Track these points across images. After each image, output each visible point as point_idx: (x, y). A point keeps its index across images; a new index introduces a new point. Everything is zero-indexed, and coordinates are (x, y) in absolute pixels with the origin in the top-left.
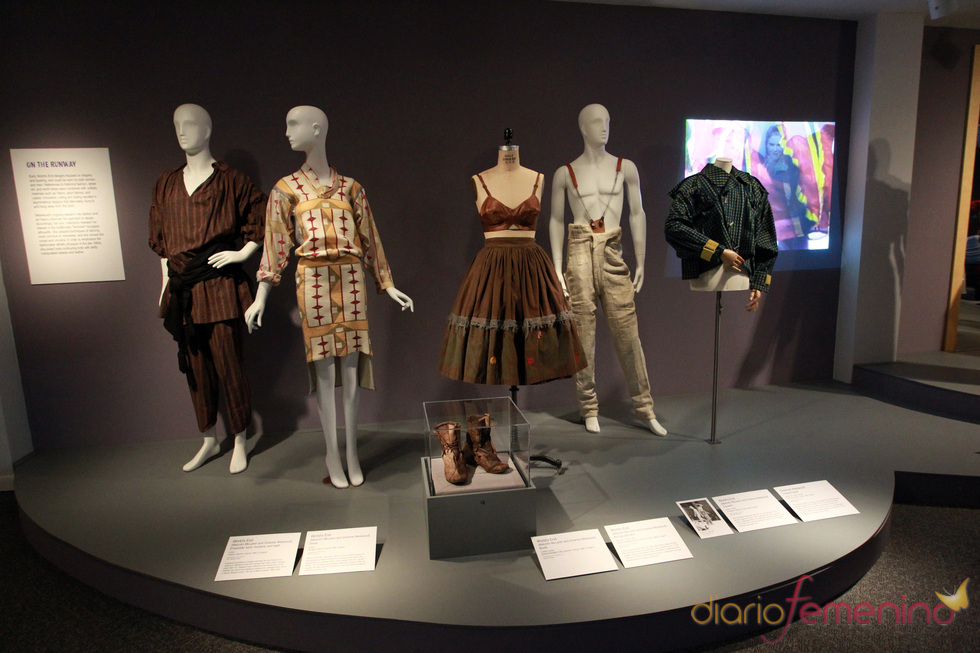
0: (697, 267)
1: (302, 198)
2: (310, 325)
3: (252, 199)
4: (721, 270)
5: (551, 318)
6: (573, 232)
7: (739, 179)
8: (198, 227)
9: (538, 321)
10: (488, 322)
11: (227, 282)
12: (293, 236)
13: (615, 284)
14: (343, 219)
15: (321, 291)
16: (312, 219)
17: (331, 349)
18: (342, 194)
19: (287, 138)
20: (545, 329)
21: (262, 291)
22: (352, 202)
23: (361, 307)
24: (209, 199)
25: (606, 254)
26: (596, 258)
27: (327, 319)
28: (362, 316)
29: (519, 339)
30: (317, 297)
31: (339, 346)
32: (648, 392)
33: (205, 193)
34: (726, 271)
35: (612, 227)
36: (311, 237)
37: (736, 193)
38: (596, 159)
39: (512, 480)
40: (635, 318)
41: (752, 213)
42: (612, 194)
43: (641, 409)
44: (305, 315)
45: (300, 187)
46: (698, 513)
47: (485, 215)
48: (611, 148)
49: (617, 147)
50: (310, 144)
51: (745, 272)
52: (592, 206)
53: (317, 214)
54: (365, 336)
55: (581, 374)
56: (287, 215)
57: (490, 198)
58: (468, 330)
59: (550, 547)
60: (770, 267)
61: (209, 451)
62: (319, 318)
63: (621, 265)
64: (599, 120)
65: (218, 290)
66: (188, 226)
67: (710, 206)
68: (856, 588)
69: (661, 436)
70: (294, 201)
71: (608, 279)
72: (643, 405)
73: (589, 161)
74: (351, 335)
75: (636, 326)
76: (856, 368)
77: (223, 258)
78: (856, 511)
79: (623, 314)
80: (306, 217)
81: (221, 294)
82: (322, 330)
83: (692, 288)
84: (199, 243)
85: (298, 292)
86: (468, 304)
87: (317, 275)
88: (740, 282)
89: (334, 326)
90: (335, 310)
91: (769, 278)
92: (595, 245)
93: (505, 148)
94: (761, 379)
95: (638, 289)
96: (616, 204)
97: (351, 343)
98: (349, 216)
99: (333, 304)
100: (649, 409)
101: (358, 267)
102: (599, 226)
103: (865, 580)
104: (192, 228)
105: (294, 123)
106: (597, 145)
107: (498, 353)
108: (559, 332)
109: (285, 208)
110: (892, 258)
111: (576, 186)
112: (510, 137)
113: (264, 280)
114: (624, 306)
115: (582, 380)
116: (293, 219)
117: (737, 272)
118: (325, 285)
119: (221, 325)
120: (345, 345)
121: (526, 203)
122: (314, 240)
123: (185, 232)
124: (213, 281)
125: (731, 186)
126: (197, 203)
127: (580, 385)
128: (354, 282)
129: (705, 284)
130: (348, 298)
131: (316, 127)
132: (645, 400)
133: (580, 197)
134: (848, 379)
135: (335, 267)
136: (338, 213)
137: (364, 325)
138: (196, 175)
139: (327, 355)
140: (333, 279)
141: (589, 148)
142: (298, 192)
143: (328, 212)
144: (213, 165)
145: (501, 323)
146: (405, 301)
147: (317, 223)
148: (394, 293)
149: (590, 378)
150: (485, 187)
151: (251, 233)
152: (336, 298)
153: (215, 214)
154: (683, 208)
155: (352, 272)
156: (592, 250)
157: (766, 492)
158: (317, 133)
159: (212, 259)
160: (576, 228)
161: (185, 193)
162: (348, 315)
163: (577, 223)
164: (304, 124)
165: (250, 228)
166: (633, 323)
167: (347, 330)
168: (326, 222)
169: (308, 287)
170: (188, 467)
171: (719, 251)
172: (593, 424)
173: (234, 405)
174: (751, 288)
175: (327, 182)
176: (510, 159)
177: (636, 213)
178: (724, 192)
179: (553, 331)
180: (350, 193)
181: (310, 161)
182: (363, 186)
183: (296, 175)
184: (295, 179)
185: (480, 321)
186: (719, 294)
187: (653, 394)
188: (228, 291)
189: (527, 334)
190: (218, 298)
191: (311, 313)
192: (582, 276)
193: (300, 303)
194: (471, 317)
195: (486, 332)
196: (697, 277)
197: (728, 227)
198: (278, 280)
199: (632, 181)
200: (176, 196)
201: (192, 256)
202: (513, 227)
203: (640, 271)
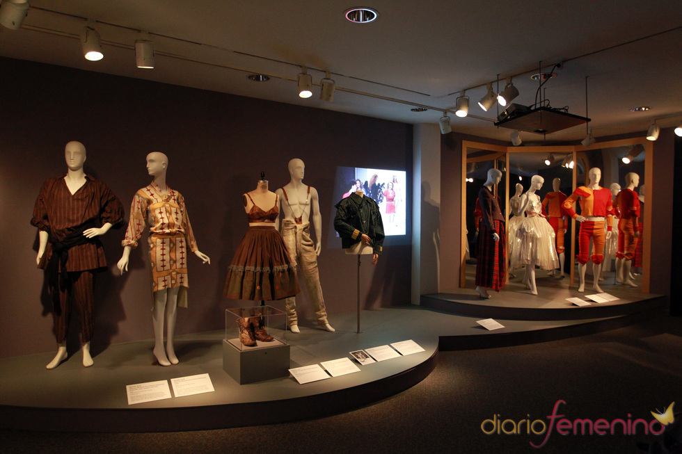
0: (349, 242)
1: (155, 201)
2: (158, 270)
3: (110, 198)
4: (360, 244)
5: (286, 266)
6: (285, 224)
7: (367, 200)
8: (78, 213)
9: (280, 268)
10: (255, 268)
11: (92, 247)
12: (146, 221)
13: (307, 251)
14: (177, 213)
15: (165, 252)
16: (161, 213)
17: (168, 283)
18: (174, 199)
19: (147, 168)
20: (283, 272)
21: (127, 251)
22: (179, 203)
23: (185, 261)
24: (86, 197)
25: (303, 235)
26: (298, 237)
27: (168, 267)
28: (185, 266)
29: (271, 277)
30: (163, 255)
31: (173, 282)
32: (324, 309)
33: (83, 193)
34: (362, 245)
35: (305, 222)
36: (161, 222)
37: (366, 208)
38: (297, 187)
39: (276, 343)
40: (317, 269)
41: (373, 217)
42: (306, 205)
43: (321, 319)
44: (155, 265)
45: (152, 195)
46: (359, 356)
47: (252, 214)
48: (304, 181)
49: (308, 181)
50: (159, 173)
51: (372, 245)
52: (296, 210)
53: (163, 210)
54: (186, 276)
55: (289, 300)
56: (144, 210)
57: (255, 206)
58: (244, 273)
59: (298, 373)
60: (382, 242)
61: (62, 356)
62: (163, 266)
63: (310, 241)
64: (300, 167)
65: (87, 252)
66: (71, 213)
67: (355, 213)
68: (426, 379)
69: (332, 332)
70: (149, 202)
71: (304, 249)
72: (322, 316)
73: (293, 187)
74: (179, 276)
75: (318, 274)
76: (421, 296)
77: (92, 232)
78: (423, 350)
79: (311, 267)
80: (157, 212)
81: (88, 253)
82: (165, 273)
83: (346, 253)
84: (80, 223)
85: (152, 253)
86: (243, 259)
87: (163, 243)
88: (369, 250)
89: (171, 271)
90: (172, 262)
91: (381, 248)
92: (298, 230)
93: (261, 181)
94: (377, 304)
95: (318, 254)
96: (308, 209)
97: (179, 280)
98: (179, 212)
99: (171, 259)
100: (325, 318)
101: (183, 239)
102: (299, 220)
103: (429, 376)
104: (73, 213)
105: (152, 161)
106: (298, 180)
107: (260, 284)
108: (289, 273)
109: (143, 206)
110: (434, 240)
111: (287, 200)
112: (264, 176)
113: (128, 245)
114: (312, 263)
115: (289, 304)
116: (148, 212)
117: (368, 245)
118: (167, 249)
119: (87, 273)
120: (176, 282)
121: (272, 209)
122: (163, 224)
123: (69, 216)
124: (84, 246)
125: (364, 204)
126: (78, 199)
127: (288, 307)
128: (182, 247)
129: (353, 251)
130: (179, 255)
131: (164, 164)
132: (323, 314)
133: (289, 205)
134: (419, 304)
135: (173, 239)
136: (174, 210)
137: (186, 271)
138: (75, 183)
139: (167, 287)
140: (172, 245)
141: (293, 180)
142: (151, 197)
143: (169, 209)
144: (85, 177)
145: (262, 269)
146: (205, 258)
147: (164, 215)
148: (199, 254)
149: (293, 303)
150: (252, 200)
151: (109, 218)
152: (173, 257)
153: (89, 206)
154: (343, 213)
155: (181, 242)
156: (296, 233)
157: (387, 346)
158: (164, 167)
159: (85, 233)
160: (287, 221)
161: (69, 193)
162: (178, 265)
163: (288, 219)
164: (156, 161)
165: (109, 215)
166: (316, 272)
167: (177, 273)
168: (168, 215)
169: (158, 250)
170: (50, 366)
171: (360, 235)
172: (296, 329)
173: (87, 324)
174: (374, 253)
175: (166, 193)
176: (264, 187)
177: (317, 214)
178: (361, 206)
179: (287, 273)
180: (178, 199)
181: (156, 181)
182: (183, 196)
183: (148, 188)
184: (149, 190)
185: (250, 268)
186: (359, 256)
187: (327, 311)
188: (93, 252)
189: (275, 275)
190: (87, 256)
191: (159, 263)
192: (290, 247)
193: (153, 259)
194: (245, 266)
195: (255, 273)
196: (349, 247)
197: (363, 223)
198: (136, 245)
199: (315, 198)
200: (62, 194)
201: (72, 230)
202: (266, 221)
203: (319, 244)
